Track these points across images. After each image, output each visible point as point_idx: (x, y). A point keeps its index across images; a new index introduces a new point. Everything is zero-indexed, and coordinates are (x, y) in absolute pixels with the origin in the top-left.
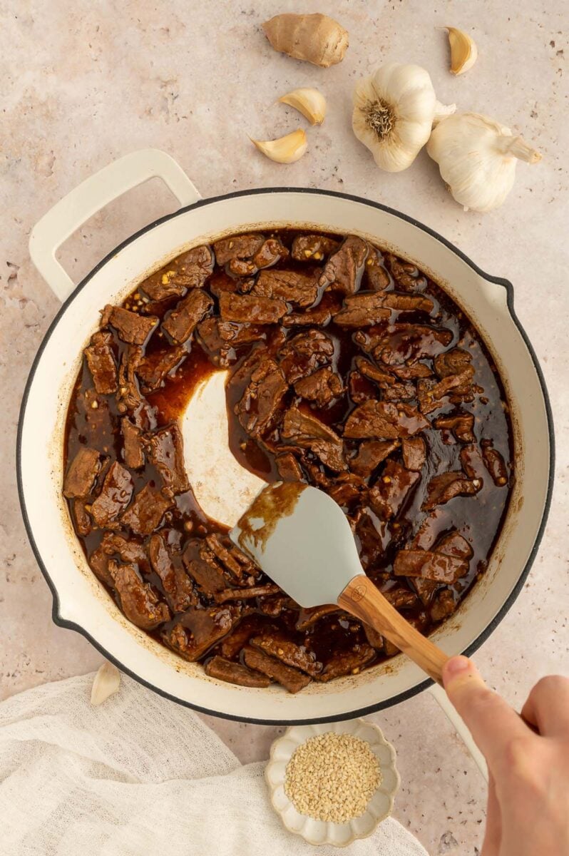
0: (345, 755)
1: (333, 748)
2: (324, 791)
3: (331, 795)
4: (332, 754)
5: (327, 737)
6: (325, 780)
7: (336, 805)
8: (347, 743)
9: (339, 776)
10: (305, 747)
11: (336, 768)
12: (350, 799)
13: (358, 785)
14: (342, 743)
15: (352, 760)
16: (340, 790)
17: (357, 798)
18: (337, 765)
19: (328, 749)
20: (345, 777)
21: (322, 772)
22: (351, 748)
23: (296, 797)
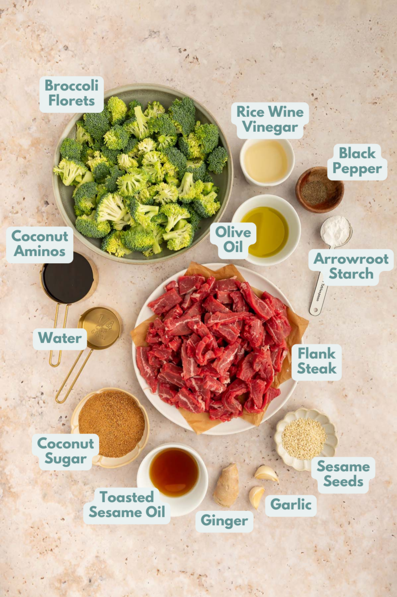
0: (309, 429)
1: (303, 426)
2: (300, 445)
3: (303, 447)
4: (303, 428)
5: (300, 420)
6: (300, 441)
7: (306, 452)
8: (310, 423)
9: (307, 438)
10: (290, 425)
11: (305, 435)
12: (313, 449)
13: (316, 443)
14: (307, 423)
15: (313, 431)
16: (307, 445)
17: (316, 449)
18: (305, 434)
19: (301, 426)
20: (310, 439)
21: (298, 437)
22: (312, 425)
23: (288, 448)
